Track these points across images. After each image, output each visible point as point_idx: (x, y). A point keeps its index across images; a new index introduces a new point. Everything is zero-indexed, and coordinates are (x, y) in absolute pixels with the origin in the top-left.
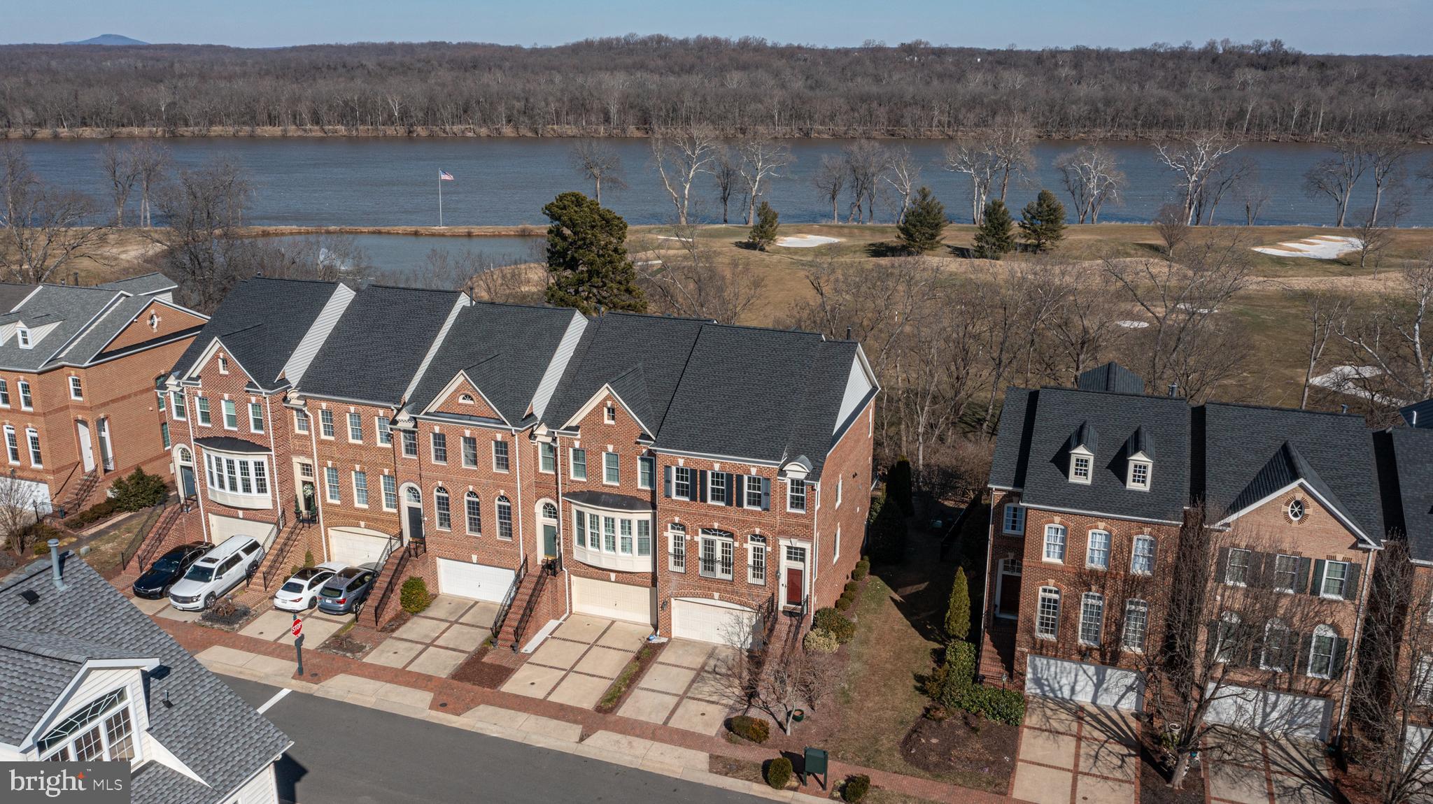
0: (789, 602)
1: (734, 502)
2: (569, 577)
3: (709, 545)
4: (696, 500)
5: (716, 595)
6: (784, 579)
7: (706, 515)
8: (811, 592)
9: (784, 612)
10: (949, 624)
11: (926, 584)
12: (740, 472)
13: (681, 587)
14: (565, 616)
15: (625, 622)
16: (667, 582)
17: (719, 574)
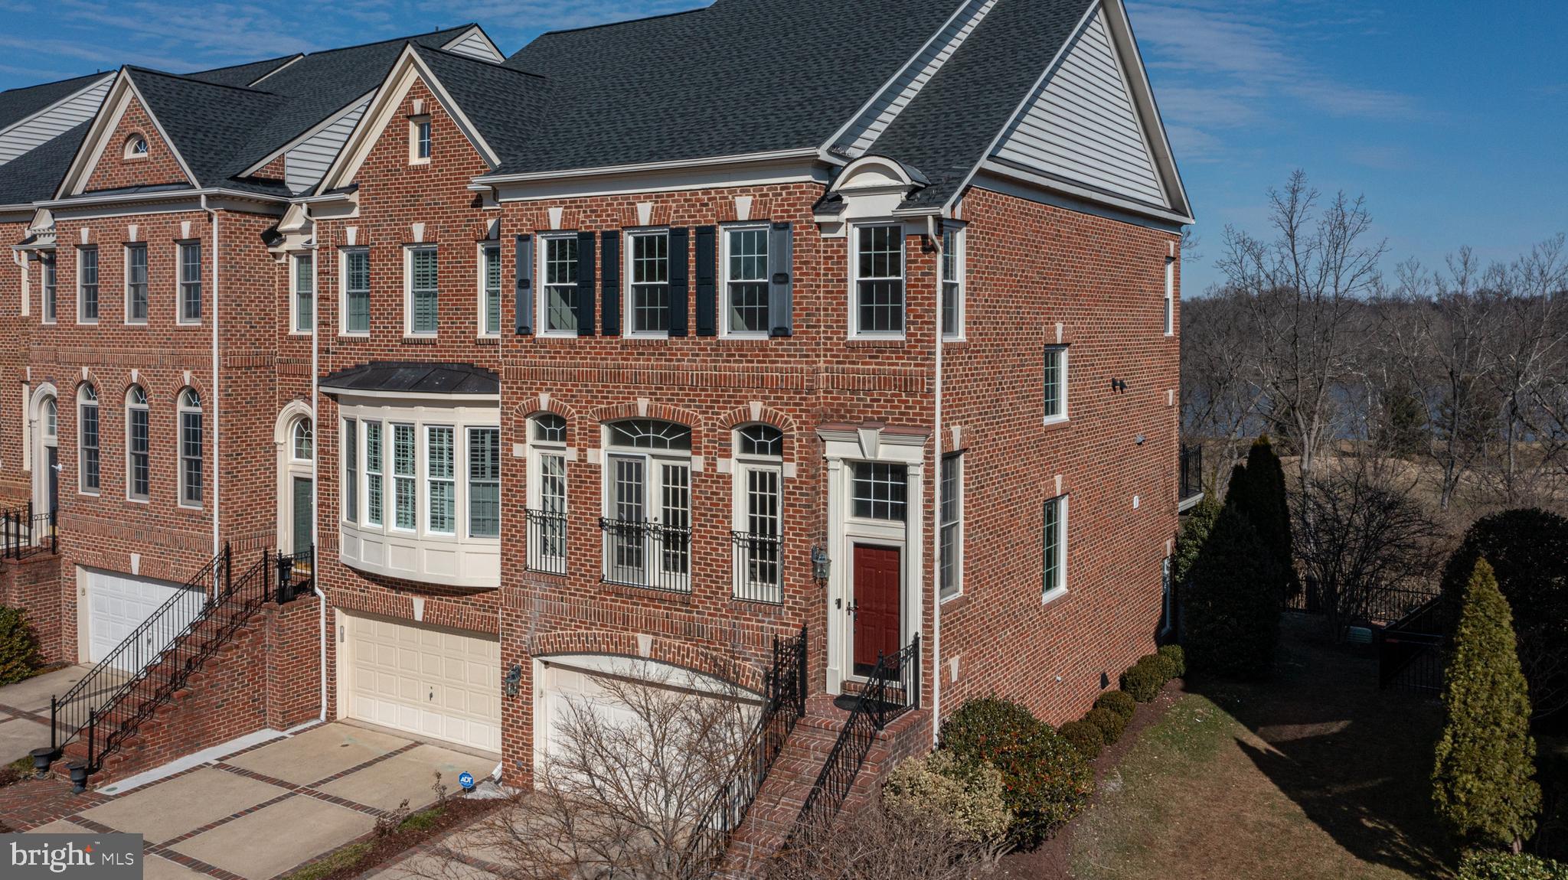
0: (859, 669)
1: (692, 323)
2: (331, 616)
3: (630, 474)
4: (592, 334)
5: (644, 643)
6: (841, 581)
7: (616, 377)
8: (928, 625)
9: (841, 701)
10: (1448, 780)
11: (1342, 724)
12: (707, 218)
13: (553, 619)
14: (314, 722)
15: (443, 745)
16: (520, 603)
17: (654, 574)
